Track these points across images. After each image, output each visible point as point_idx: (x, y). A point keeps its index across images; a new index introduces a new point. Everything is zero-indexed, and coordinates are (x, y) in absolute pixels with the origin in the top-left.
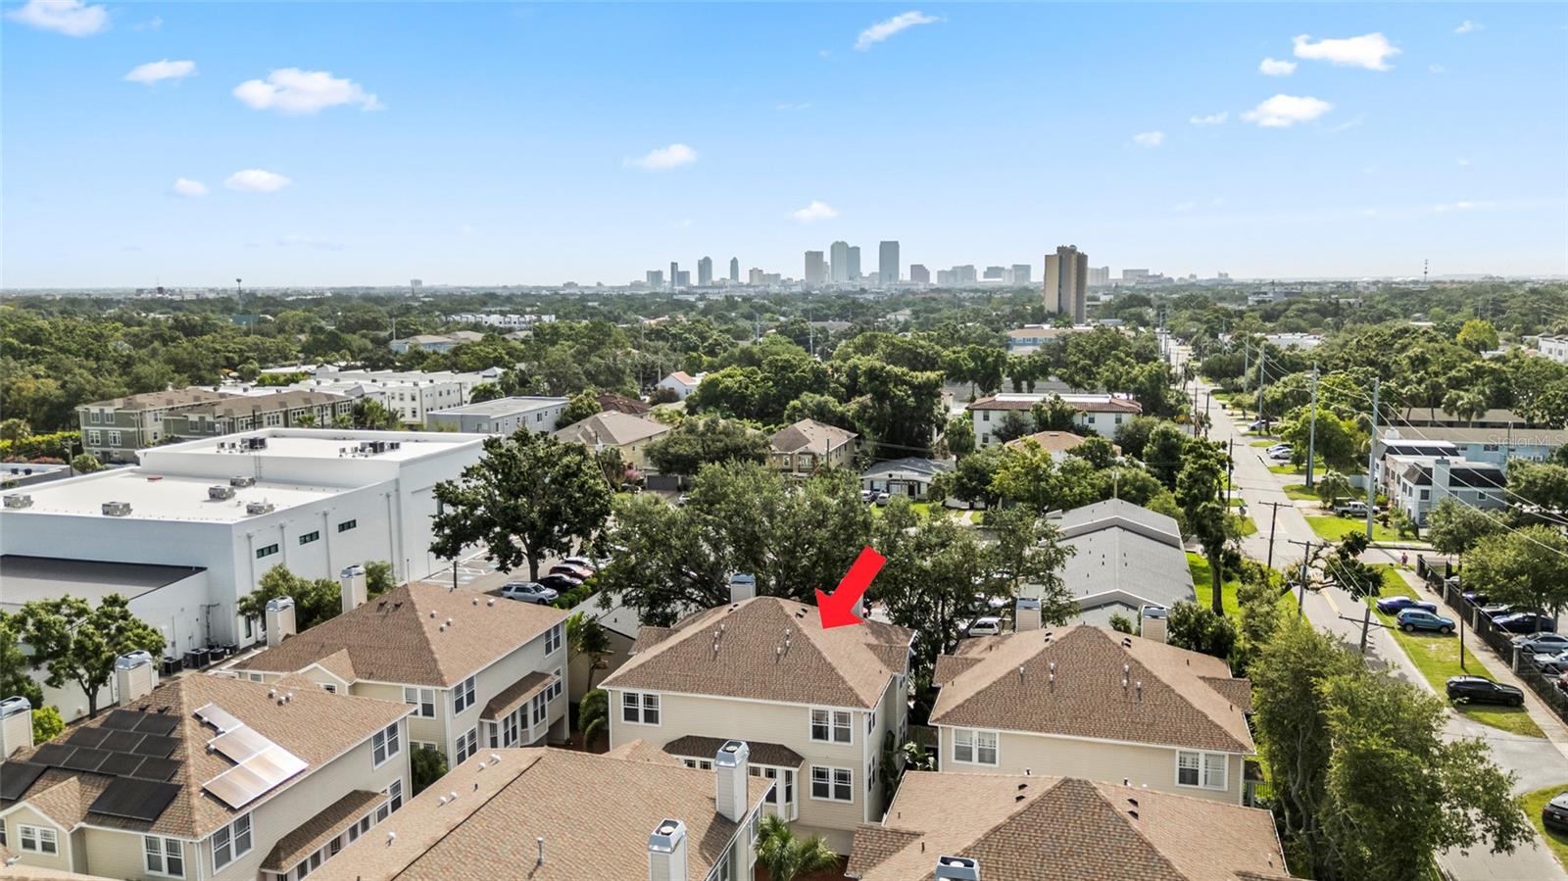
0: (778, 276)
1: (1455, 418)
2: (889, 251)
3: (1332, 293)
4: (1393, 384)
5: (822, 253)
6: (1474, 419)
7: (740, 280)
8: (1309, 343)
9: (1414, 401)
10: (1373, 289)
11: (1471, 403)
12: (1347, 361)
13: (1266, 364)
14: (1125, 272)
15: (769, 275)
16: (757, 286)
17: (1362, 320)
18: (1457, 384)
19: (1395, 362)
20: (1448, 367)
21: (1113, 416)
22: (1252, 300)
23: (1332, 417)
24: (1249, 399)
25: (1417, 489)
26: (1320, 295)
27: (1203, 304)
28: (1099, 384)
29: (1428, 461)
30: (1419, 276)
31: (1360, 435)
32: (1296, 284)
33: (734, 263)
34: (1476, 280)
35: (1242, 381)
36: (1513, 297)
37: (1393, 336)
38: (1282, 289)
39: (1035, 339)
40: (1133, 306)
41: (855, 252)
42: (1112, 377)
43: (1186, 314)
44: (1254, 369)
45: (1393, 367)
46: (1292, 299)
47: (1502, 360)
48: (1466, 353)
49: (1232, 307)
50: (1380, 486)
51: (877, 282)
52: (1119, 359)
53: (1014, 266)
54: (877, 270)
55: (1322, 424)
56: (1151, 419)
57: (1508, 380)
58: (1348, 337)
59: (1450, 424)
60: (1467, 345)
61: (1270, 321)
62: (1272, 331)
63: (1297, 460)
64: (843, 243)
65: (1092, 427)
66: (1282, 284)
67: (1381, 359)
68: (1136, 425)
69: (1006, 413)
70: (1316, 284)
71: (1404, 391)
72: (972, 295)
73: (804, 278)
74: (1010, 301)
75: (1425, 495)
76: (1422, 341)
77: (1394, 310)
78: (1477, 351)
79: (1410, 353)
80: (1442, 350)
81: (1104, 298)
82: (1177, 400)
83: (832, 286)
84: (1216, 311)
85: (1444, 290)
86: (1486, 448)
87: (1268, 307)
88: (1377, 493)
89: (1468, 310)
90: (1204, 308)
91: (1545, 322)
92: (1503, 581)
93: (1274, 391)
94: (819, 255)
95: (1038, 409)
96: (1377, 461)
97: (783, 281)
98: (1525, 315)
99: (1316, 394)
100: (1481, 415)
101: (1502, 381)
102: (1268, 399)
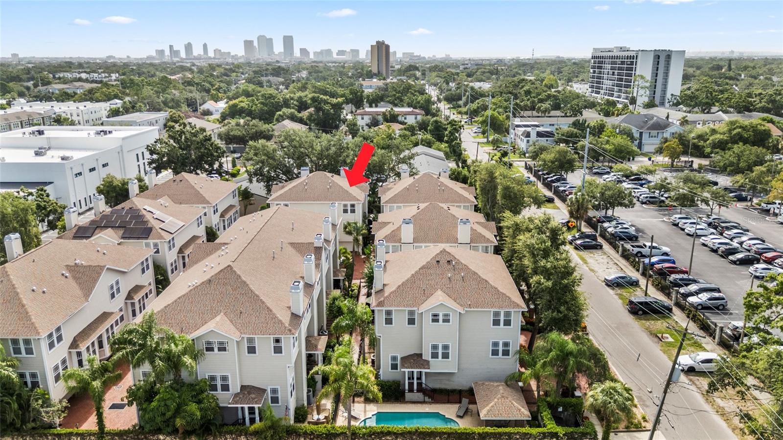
0: (229, 53)
1: (540, 115)
2: (288, 41)
3: (495, 64)
4: (518, 101)
5: (253, 41)
6: (547, 115)
7: (209, 55)
8: (486, 86)
9: (525, 108)
10: (512, 62)
11: (546, 108)
12: (502, 93)
13: (471, 95)
14: (404, 54)
15: (224, 53)
16: (219, 59)
17: (507, 76)
18: (541, 101)
19: (519, 93)
20: (539, 94)
21: (414, 116)
22: (461, 67)
23: (496, 114)
24: (464, 110)
25: (525, 140)
26: (490, 65)
27: (441, 70)
28: (405, 105)
29: (529, 129)
30: (530, 56)
31: (506, 121)
32: (480, 60)
33: (205, 46)
34: (553, 58)
35: (461, 103)
36: (566, 66)
37: (519, 82)
38: (474, 62)
39: (371, 86)
40: (411, 70)
41: (270, 41)
42: (410, 101)
43: (434, 74)
44: (465, 97)
45: (518, 95)
46: (479, 67)
47: (559, 92)
48: (545, 89)
49: (454, 71)
50: (513, 140)
51: (283, 57)
52: (412, 94)
53: (351, 50)
54: (283, 51)
55: (493, 118)
56: (429, 117)
57: (559, 99)
58: (502, 83)
59: (538, 117)
60: (546, 86)
61: (470, 77)
62: (471, 81)
63: (484, 133)
64: (264, 36)
65: (406, 121)
66: (474, 60)
67: (514, 91)
68: (423, 120)
69: (371, 116)
70: (488, 60)
71: (522, 104)
72: (334, 64)
73: (244, 54)
74: (354, 68)
75: (528, 142)
76: (529, 84)
77: (520, 72)
78: (550, 89)
79: (525, 89)
80: (536, 88)
81: (397, 67)
82: (436, 111)
83: (260, 59)
84: (447, 73)
85: (540, 63)
86: (550, 125)
87: (469, 71)
88: (512, 143)
89: (548, 72)
90: (442, 71)
91: (577, 77)
92: (550, 164)
93: (474, 106)
94: (251, 42)
95: (384, 114)
96: (512, 131)
97: (233, 56)
98: (570, 74)
99: (490, 106)
100: (549, 113)
101: (557, 100)
102: (472, 109)
